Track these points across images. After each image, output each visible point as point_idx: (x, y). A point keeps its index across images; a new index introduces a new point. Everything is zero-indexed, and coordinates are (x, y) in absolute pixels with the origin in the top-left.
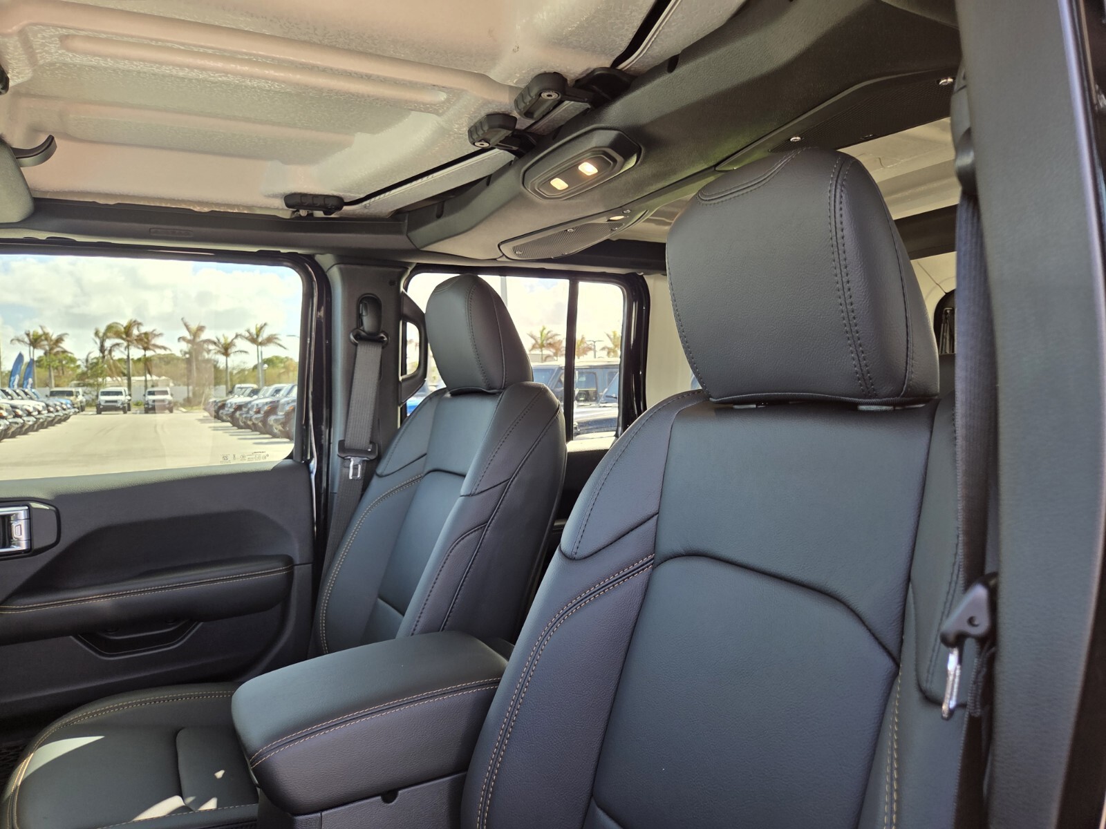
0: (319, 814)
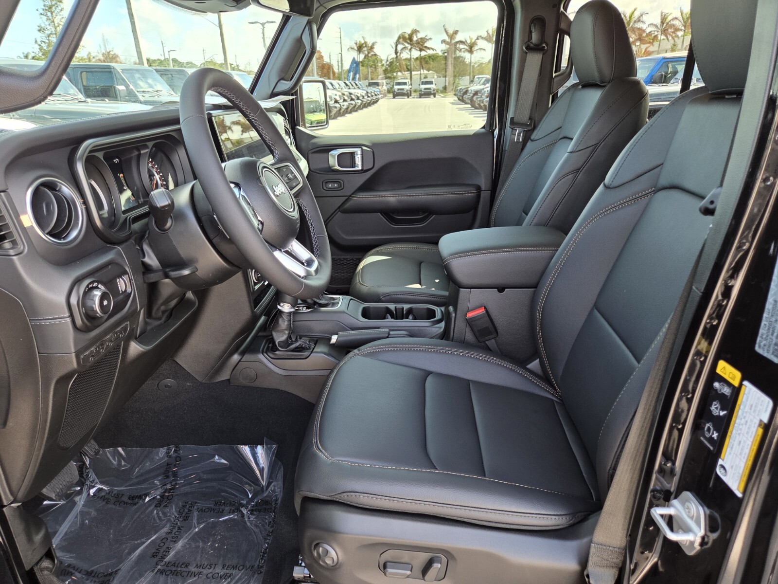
0: (469, 290)
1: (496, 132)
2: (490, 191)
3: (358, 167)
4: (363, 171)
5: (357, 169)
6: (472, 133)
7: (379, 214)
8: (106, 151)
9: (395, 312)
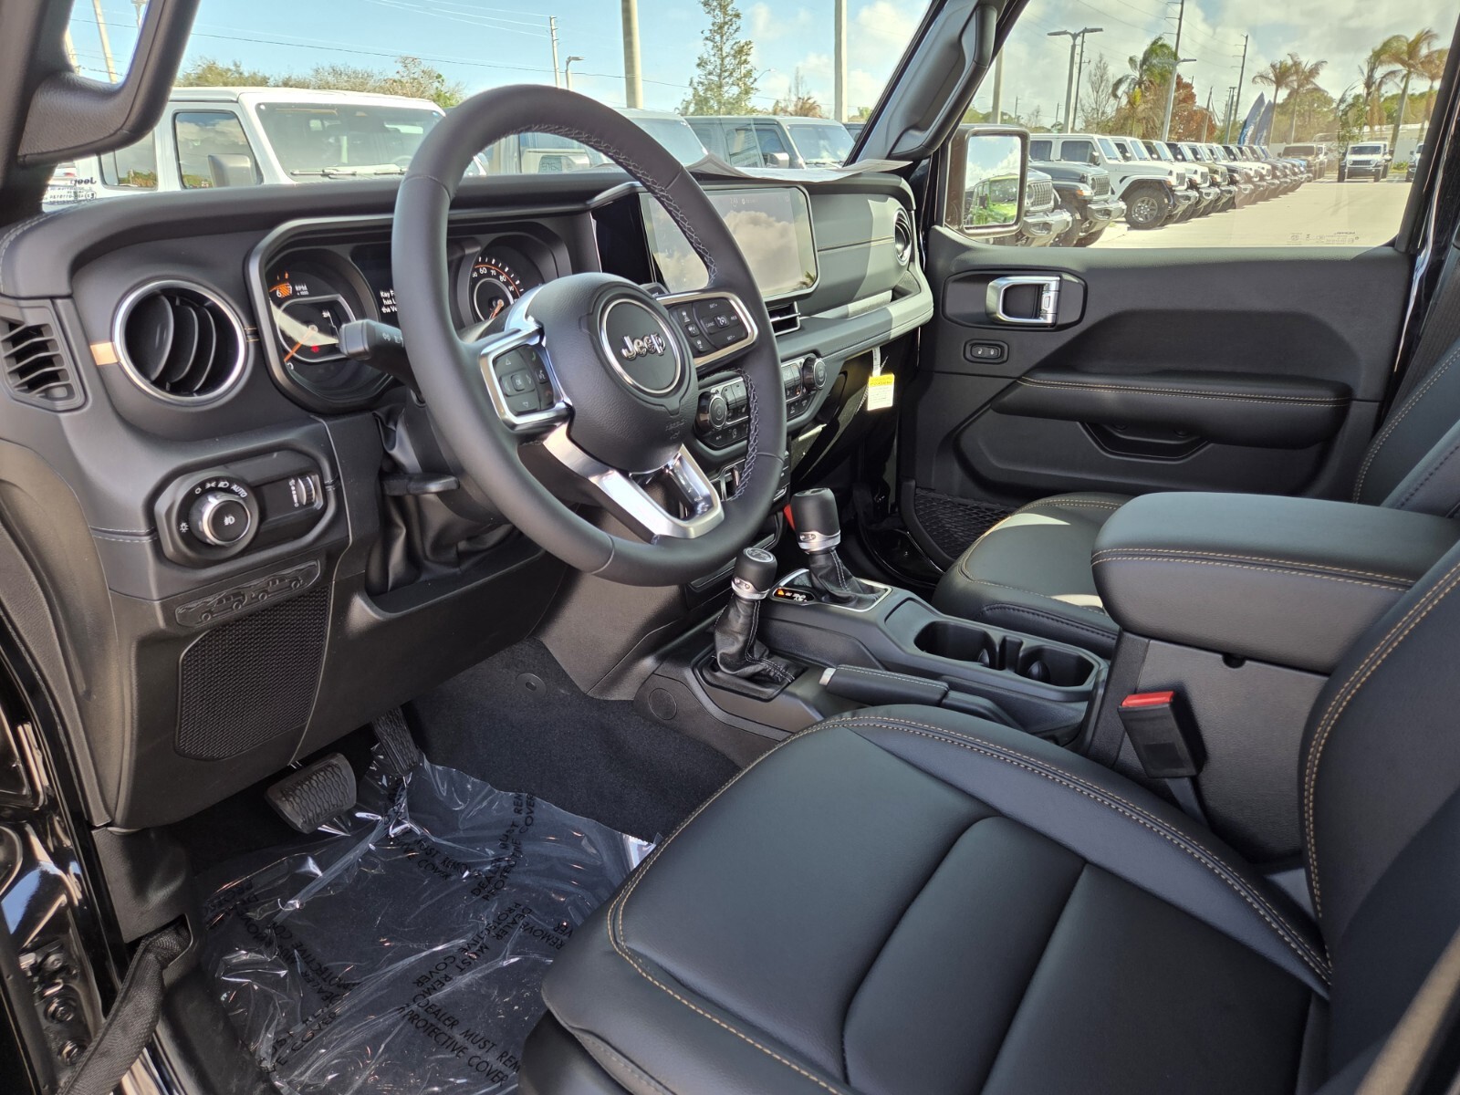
0: (1147, 640)
1: (1424, 258)
2: (1377, 404)
3: (1045, 318)
4: (1056, 327)
5: (1041, 320)
6: (1352, 255)
7: (1078, 423)
8: (360, 244)
9: (998, 649)
